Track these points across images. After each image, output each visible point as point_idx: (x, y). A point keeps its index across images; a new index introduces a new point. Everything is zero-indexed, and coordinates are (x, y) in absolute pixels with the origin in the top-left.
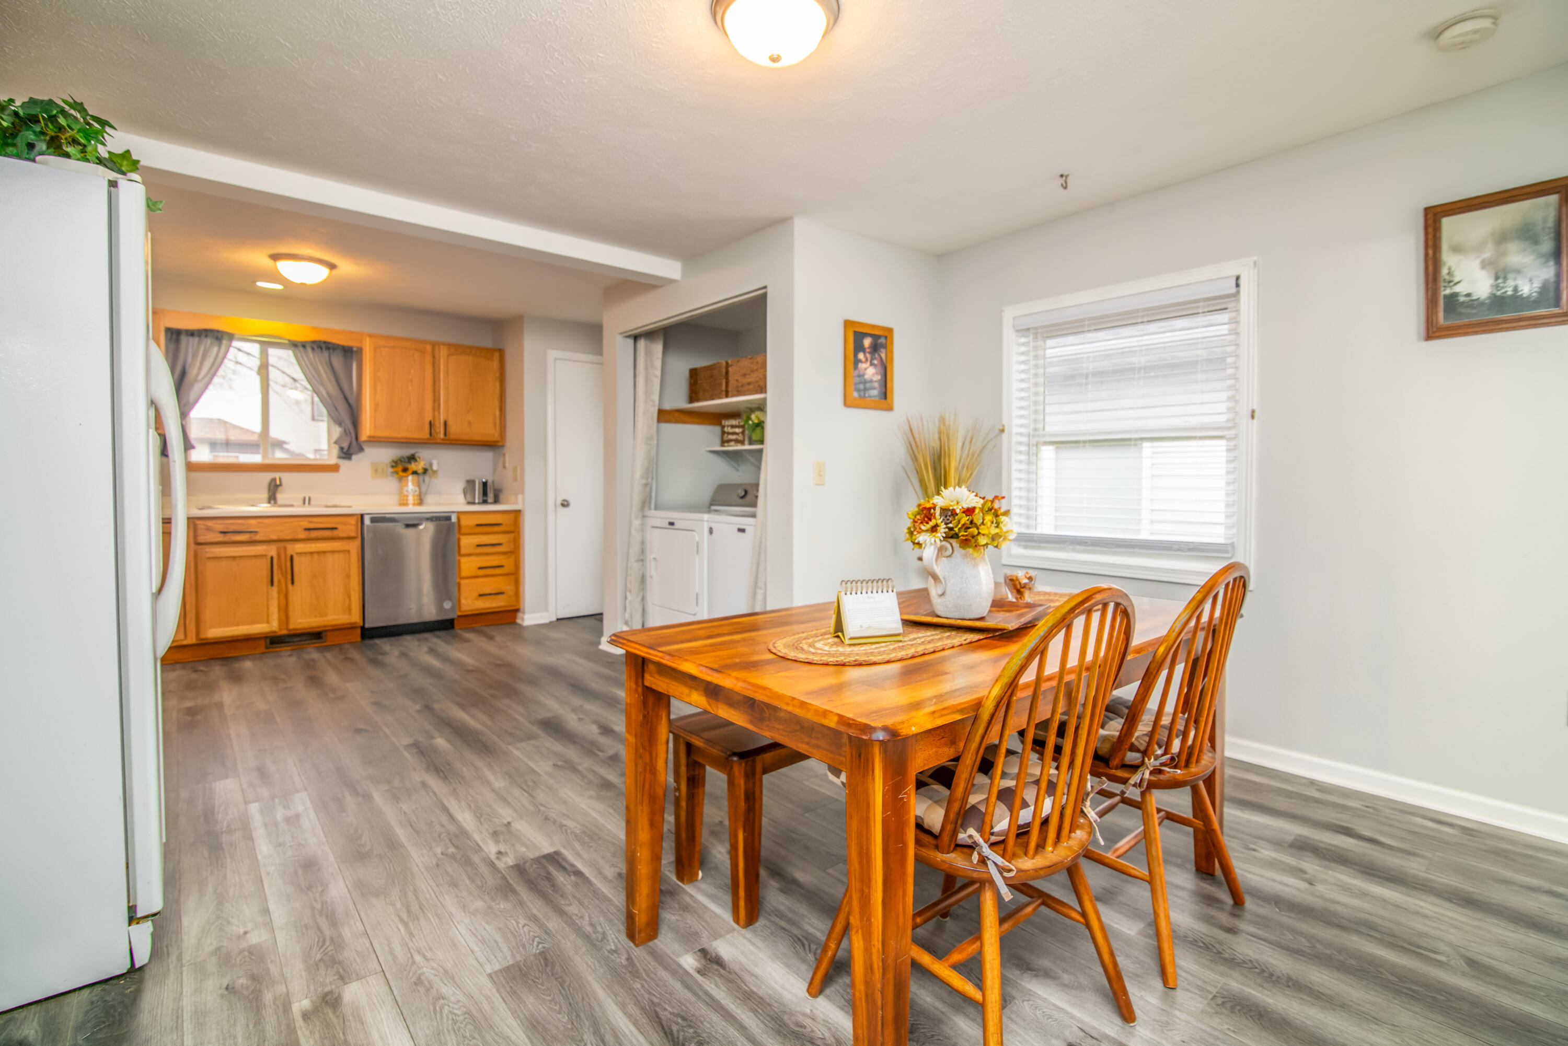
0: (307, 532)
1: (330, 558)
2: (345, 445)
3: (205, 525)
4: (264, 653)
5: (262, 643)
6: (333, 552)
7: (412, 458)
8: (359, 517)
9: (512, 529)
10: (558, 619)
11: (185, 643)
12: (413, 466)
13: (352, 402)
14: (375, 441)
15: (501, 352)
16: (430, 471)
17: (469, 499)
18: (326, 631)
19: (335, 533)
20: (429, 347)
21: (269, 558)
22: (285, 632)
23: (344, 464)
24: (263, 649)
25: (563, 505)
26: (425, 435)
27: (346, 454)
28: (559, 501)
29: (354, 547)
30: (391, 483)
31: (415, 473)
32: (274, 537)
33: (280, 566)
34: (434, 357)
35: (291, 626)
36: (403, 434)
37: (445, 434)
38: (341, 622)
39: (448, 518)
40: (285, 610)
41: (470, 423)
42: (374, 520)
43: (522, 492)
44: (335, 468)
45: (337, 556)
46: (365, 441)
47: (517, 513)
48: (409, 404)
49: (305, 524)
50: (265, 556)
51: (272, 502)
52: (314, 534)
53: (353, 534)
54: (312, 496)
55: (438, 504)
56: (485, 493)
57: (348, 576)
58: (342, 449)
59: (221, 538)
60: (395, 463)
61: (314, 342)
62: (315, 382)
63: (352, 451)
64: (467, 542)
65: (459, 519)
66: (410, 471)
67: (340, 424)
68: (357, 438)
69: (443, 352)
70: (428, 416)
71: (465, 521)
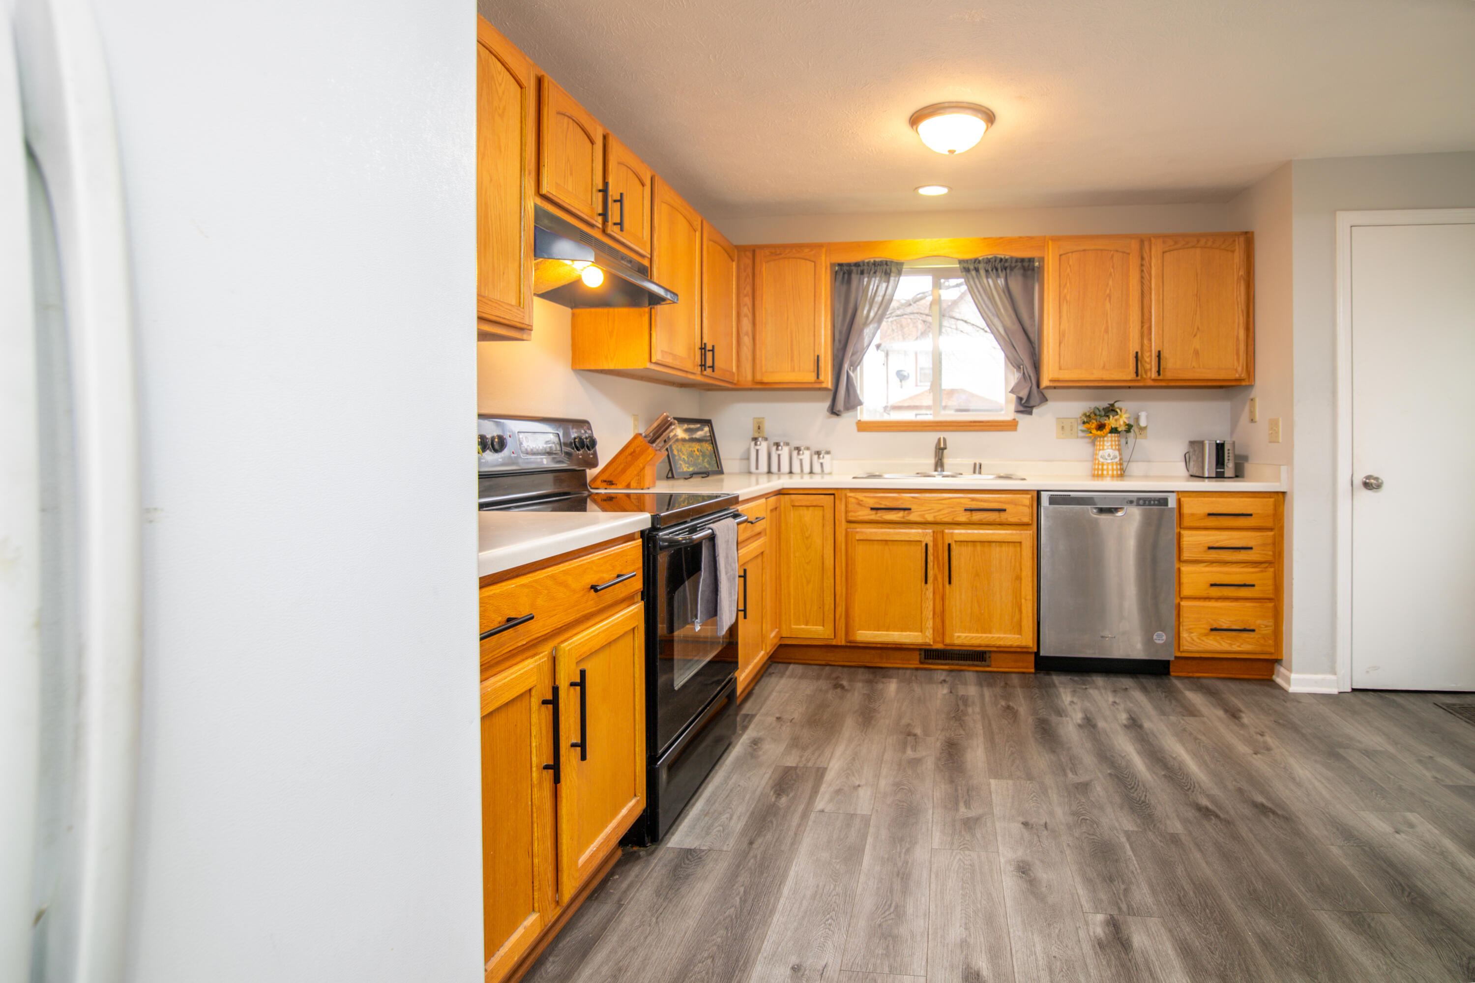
0: (968, 513)
1: (996, 551)
2: (1024, 394)
3: (857, 499)
4: (917, 669)
5: (916, 656)
6: (1001, 543)
7: (1111, 410)
8: (1035, 494)
9: (1270, 524)
10: (1354, 690)
11: (834, 643)
12: (1111, 422)
13: (1034, 336)
14: (1062, 387)
15: (1248, 239)
16: (1135, 428)
17: (1194, 470)
18: (990, 652)
19: (1003, 517)
20: (1134, 245)
21: (924, 544)
22: (939, 646)
23: (1021, 418)
24: (915, 664)
25: (1367, 485)
26: (1128, 374)
27: (1026, 406)
28: (1359, 478)
29: (1026, 536)
30: (1079, 447)
31: (1114, 431)
32: (930, 518)
33: (936, 557)
34: (1142, 259)
35: (948, 641)
36: (1097, 374)
37: (1159, 372)
38: (1009, 643)
39: (1164, 502)
40: (941, 616)
41: (1196, 353)
42: (1053, 501)
43: (1290, 462)
44: (1011, 426)
45: (1005, 548)
46: (1047, 388)
47: (1280, 496)
48: (1106, 331)
49: (966, 500)
50: (921, 541)
51: (939, 469)
52: (977, 516)
53: (1026, 519)
54: (983, 463)
55: (1146, 477)
56: (1220, 461)
57: (1019, 578)
58: (1020, 399)
59: (874, 516)
60: (1088, 418)
61: (988, 261)
62: (990, 314)
63: (1032, 403)
64: (1194, 541)
65: (1179, 502)
66: (1107, 429)
67: (1018, 367)
68: (1038, 386)
69: (1156, 249)
70: (1134, 346)
71: (1191, 507)
